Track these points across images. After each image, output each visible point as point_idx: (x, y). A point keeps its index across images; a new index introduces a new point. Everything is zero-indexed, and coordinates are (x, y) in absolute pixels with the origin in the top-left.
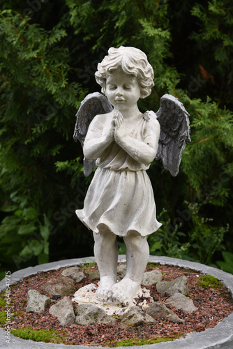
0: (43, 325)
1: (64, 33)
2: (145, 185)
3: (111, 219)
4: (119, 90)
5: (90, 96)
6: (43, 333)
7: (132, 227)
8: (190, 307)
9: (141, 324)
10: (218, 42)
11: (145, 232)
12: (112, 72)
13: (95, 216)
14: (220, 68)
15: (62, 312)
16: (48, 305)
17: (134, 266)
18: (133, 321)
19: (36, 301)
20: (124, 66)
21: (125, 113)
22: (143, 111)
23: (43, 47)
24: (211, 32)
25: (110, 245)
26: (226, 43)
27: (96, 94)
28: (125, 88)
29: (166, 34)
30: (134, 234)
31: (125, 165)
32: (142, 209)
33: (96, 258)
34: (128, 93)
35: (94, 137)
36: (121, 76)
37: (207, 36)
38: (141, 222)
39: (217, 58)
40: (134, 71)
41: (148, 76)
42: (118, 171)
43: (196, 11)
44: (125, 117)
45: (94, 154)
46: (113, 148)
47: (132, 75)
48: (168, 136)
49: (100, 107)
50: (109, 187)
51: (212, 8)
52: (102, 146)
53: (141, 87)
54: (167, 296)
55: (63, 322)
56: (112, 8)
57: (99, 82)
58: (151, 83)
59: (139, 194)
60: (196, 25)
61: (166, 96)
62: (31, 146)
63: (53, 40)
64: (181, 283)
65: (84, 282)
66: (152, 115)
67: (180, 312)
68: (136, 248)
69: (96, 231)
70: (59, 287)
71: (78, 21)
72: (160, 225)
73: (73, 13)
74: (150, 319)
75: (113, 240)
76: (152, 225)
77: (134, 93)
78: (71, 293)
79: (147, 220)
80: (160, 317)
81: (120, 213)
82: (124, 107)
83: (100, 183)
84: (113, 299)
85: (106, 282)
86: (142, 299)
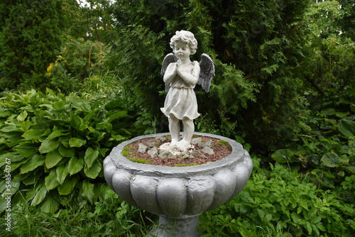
0: (143, 157)
1: (164, 34)
2: (193, 95)
3: (175, 111)
4: (180, 50)
5: (168, 55)
6: (143, 160)
7: (185, 115)
8: (211, 152)
9: (187, 158)
10: (234, 40)
11: (192, 118)
12: (177, 41)
13: (168, 110)
14: (235, 51)
15: (153, 153)
16: (147, 150)
17: (187, 134)
18: (184, 157)
19: (142, 148)
20: (182, 38)
21: (184, 61)
22: (192, 60)
23: (154, 41)
24: (230, 35)
25: (176, 124)
26: (237, 40)
27: (171, 54)
28: (183, 49)
29: (210, 33)
30: (186, 119)
31: (182, 86)
32: (190, 107)
33: (171, 133)
34: (185, 52)
35: (168, 73)
36: (181, 43)
37: (228, 37)
38: (189, 113)
39: (233, 47)
40: (187, 41)
41: (194, 43)
42: (179, 88)
43: (224, 25)
44: (183, 63)
45: (168, 80)
46: (177, 77)
47: (186, 43)
48: (205, 74)
49: (173, 60)
50: (175, 96)
51: (230, 24)
52: (172, 76)
53: (191, 49)
54: (202, 148)
55: (152, 157)
56: (186, 23)
57: (172, 47)
58: (195, 47)
59: (189, 100)
60: (224, 31)
61: (204, 54)
62: (148, 85)
63: (159, 37)
64: (209, 143)
65: (165, 142)
66: (196, 62)
67: (206, 155)
68: (187, 125)
69: (169, 117)
70: (154, 143)
71: (170, 29)
72: (199, 115)
73: (168, 26)
74: (191, 157)
75: (177, 122)
76: (196, 115)
77: (188, 52)
78: (158, 146)
79: (193, 112)
80: (197, 156)
81: (180, 109)
82: (183, 59)
83: (171, 94)
84: (177, 149)
85: (174, 141)
86: (190, 149)
